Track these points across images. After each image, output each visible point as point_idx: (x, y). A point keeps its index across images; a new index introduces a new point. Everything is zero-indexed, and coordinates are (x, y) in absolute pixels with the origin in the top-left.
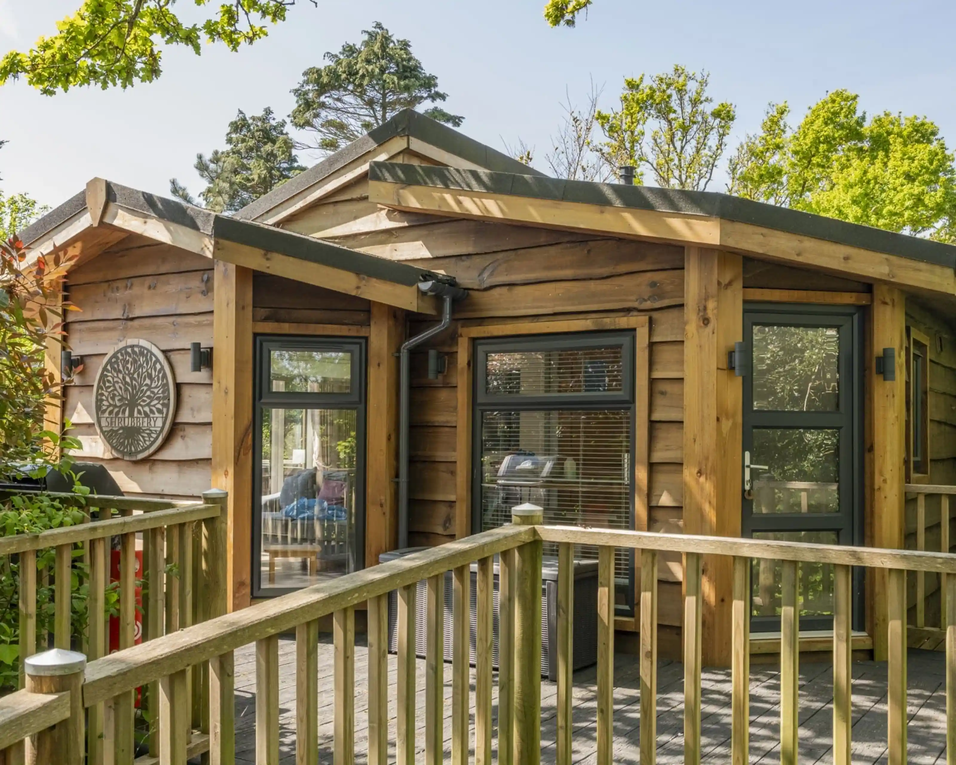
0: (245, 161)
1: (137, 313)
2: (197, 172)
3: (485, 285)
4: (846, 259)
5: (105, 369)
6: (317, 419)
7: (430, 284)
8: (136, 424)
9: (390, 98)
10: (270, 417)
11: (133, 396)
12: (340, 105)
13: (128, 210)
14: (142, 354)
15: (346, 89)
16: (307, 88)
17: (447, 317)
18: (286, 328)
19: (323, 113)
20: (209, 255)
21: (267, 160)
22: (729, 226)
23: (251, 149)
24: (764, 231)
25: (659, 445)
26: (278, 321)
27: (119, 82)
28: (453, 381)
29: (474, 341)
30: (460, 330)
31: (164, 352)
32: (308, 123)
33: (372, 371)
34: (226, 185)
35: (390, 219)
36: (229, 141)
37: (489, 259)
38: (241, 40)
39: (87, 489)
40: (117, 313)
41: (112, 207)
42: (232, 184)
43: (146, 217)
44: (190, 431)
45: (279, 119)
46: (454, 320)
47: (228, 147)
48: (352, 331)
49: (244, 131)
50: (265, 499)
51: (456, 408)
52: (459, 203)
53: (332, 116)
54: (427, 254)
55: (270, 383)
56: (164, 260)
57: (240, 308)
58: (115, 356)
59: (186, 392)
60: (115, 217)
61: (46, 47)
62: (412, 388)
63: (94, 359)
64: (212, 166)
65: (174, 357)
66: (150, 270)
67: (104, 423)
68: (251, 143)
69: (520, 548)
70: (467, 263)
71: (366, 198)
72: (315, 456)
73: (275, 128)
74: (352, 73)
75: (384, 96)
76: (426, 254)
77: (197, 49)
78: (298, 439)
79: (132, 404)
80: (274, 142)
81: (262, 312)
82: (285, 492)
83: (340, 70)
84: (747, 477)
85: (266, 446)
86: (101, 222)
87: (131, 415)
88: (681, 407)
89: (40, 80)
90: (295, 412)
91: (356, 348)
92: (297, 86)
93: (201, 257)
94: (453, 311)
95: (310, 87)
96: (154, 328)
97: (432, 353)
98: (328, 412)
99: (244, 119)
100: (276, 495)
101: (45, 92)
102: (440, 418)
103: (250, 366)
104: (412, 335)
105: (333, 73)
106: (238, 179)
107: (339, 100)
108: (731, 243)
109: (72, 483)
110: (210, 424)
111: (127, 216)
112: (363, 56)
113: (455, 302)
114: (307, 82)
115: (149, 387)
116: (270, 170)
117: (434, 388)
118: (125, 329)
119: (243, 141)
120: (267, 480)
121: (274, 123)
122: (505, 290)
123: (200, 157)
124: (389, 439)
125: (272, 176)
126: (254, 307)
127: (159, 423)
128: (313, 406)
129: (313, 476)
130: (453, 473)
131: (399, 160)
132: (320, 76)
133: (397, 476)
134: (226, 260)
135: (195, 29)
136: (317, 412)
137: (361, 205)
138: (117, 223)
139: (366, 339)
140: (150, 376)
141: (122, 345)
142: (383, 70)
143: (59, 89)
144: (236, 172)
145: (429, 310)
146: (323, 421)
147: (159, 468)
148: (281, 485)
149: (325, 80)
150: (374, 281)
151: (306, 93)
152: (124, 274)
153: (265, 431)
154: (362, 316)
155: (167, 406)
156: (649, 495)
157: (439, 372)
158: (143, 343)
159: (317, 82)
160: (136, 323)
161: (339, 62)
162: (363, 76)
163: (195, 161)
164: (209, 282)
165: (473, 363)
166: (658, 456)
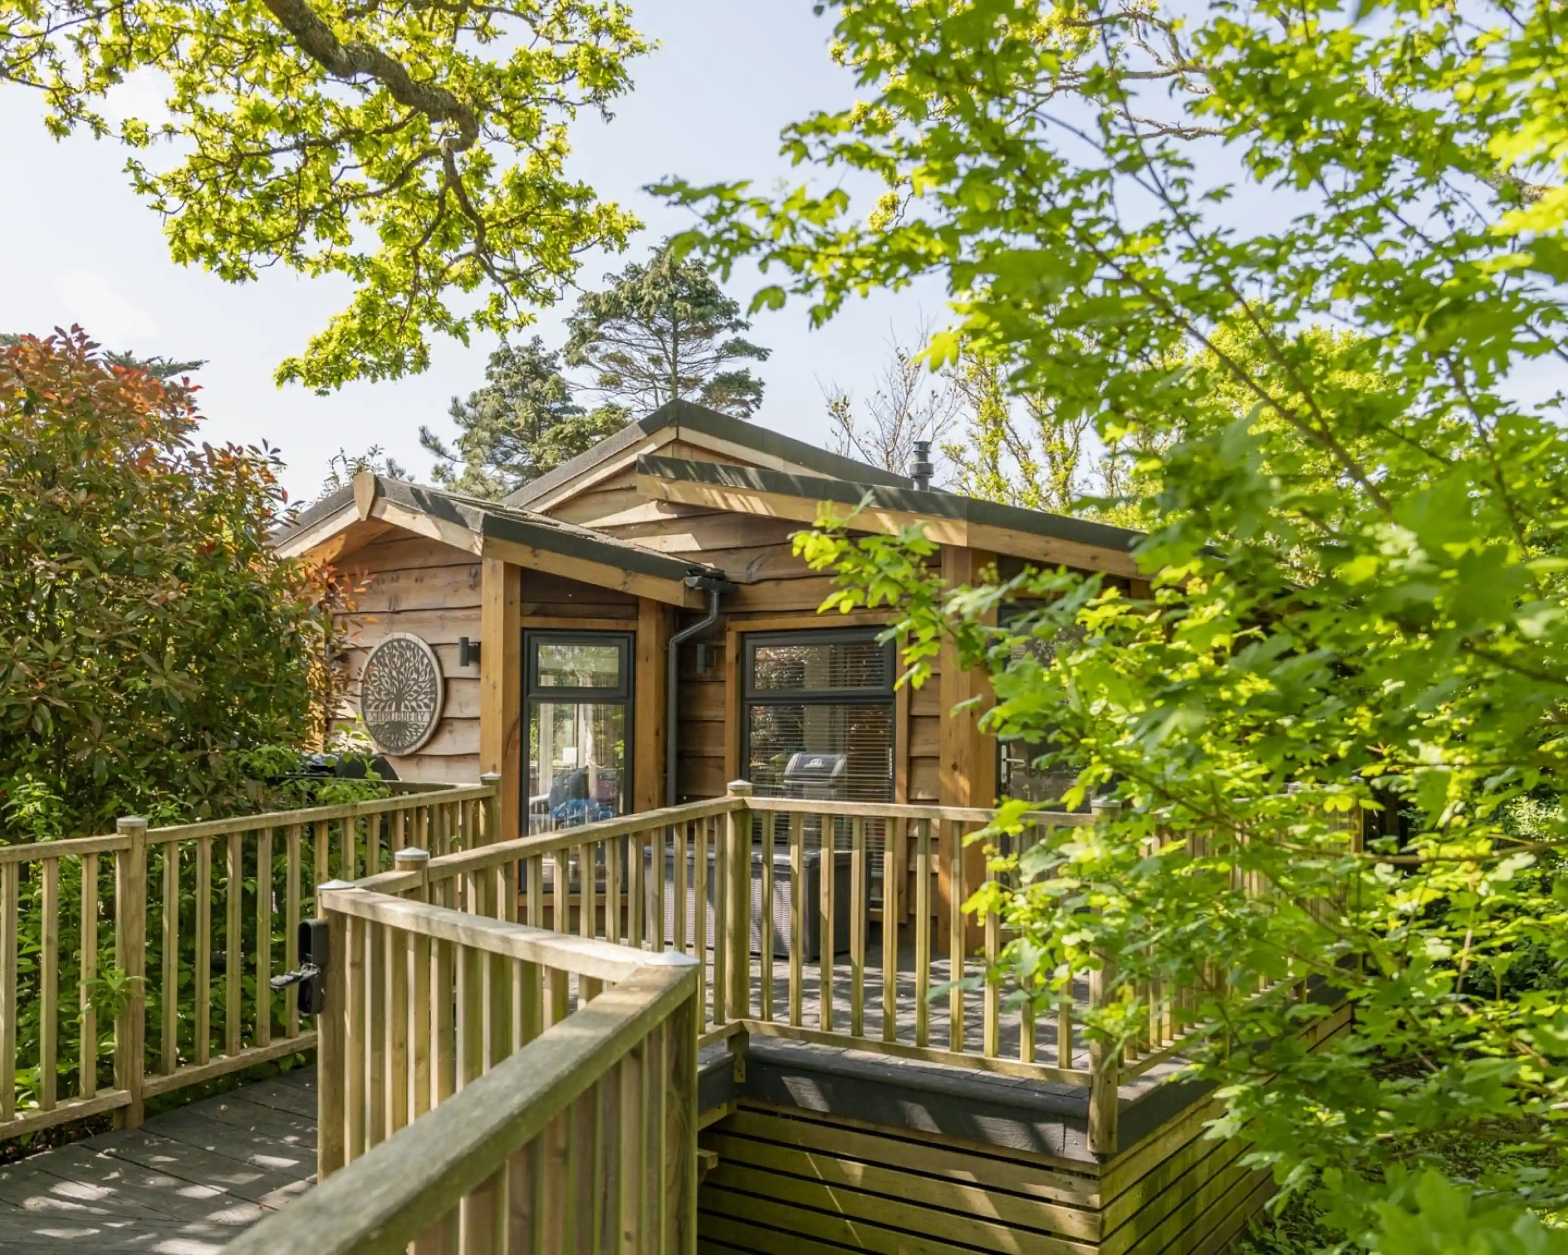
0: (508, 401)
1: (404, 607)
2: (451, 418)
3: (755, 578)
4: (1094, 558)
5: (370, 663)
6: (590, 714)
7: (696, 579)
8: (402, 718)
9: (683, 327)
10: (537, 712)
11: (399, 690)
12: (622, 336)
13: (396, 505)
14: (408, 647)
15: (629, 318)
16: (582, 317)
17: (714, 611)
18: (554, 623)
19: (602, 346)
20: (478, 552)
21: (535, 400)
22: (976, 528)
23: (515, 387)
24: (1013, 532)
25: (919, 739)
26: (546, 615)
27: (388, 375)
28: (722, 676)
29: (742, 635)
30: (730, 624)
31: (431, 646)
32: (582, 361)
33: (640, 666)
34: (486, 435)
35: (661, 510)
36: (490, 376)
37: (756, 553)
38: (510, 327)
39: (377, 775)
40: (383, 606)
41: (381, 501)
42: (492, 432)
43: (414, 512)
44: (458, 726)
45: (550, 350)
46: (720, 613)
47: (489, 384)
48: (621, 625)
49: (508, 364)
50: (532, 800)
51: (723, 703)
52: (725, 499)
53: (612, 349)
54: (696, 547)
55: (538, 680)
56: (431, 553)
57: (508, 603)
58: (381, 649)
59: (454, 686)
60: (384, 511)
61: (317, 345)
62: (681, 682)
63: (360, 653)
64: (470, 411)
65: (442, 651)
66: (417, 563)
67: (369, 718)
68: (517, 379)
69: (734, 813)
70: (735, 556)
71: (634, 488)
72: (588, 755)
73: (545, 361)
74: (635, 300)
75: (675, 325)
76: (693, 545)
77: (466, 341)
78: (569, 737)
79: (399, 698)
80: (545, 379)
81: (531, 607)
82: (554, 791)
83: (622, 295)
84: (1004, 770)
85: (533, 745)
86: (370, 517)
87: (398, 709)
88: (938, 702)
89: (315, 381)
90: (566, 707)
91: (624, 642)
92: (571, 315)
93: (470, 554)
94: (721, 604)
95: (586, 316)
96: (420, 621)
97: (701, 648)
98: (602, 707)
99: (508, 350)
100: (544, 796)
101: (320, 393)
102: (710, 713)
103: (518, 661)
104: (682, 628)
105: (615, 301)
106: (500, 423)
107: (621, 329)
108: (978, 544)
109: (365, 770)
110: (477, 719)
111: (396, 511)
112: (649, 279)
113: (722, 596)
114: (583, 310)
115: (416, 681)
116: (539, 412)
117: (704, 682)
118: (392, 622)
119: (507, 376)
120: (536, 779)
121: (543, 354)
122: (772, 584)
123: (455, 401)
124: (657, 733)
125: (541, 419)
126: (522, 601)
127: (427, 718)
128: (585, 701)
129: (585, 777)
130: (721, 768)
131: (668, 453)
132: (598, 303)
133: (665, 771)
134: (495, 557)
135: (464, 322)
136: (590, 707)
137: (631, 495)
138: (386, 517)
139: (634, 633)
140: (417, 671)
141: (388, 638)
142: (673, 297)
143: (332, 388)
144: (498, 415)
145: (696, 604)
146: (596, 719)
147: (427, 761)
148: (550, 785)
149: (604, 308)
150: (640, 576)
151: (582, 323)
152: (389, 567)
153: (533, 729)
154: (630, 610)
155: (434, 700)
156: (909, 789)
157: (707, 665)
158: (410, 637)
159: (595, 309)
160: (402, 616)
161: (620, 286)
162: (649, 303)
163: (450, 405)
164: (477, 576)
165: (741, 656)
166: (917, 751)
